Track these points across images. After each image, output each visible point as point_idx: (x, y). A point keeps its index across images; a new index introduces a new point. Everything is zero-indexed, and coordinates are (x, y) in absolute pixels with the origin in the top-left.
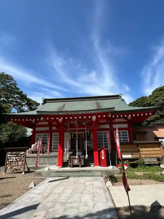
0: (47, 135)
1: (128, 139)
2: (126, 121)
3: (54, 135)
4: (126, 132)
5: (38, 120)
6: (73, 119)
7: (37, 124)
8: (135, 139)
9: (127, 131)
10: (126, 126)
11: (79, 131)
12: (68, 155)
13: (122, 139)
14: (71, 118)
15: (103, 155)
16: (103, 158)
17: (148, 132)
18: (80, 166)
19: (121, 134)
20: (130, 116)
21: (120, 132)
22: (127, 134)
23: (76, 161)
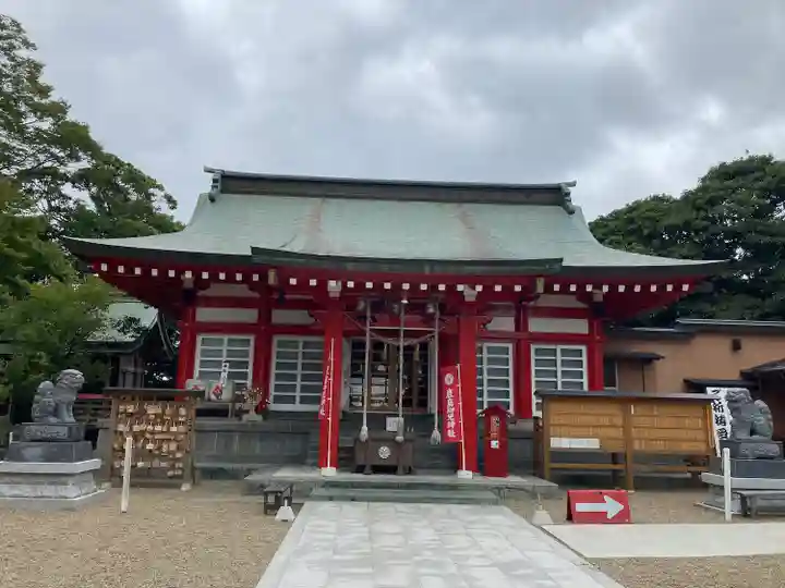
0: (249, 340)
1: (585, 380)
3: (281, 344)
4: (581, 351)
5: (205, 276)
8: (611, 383)
9: (584, 348)
10: (580, 326)
11: (408, 334)
12: (365, 428)
13: (560, 380)
14: (387, 286)
15: (494, 435)
16: (495, 444)
17: (663, 357)
18: (400, 470)
19: (559, 358)
20: (606, 289)
21: (555, 350)
22: (584, 359)
23: (385, 452)
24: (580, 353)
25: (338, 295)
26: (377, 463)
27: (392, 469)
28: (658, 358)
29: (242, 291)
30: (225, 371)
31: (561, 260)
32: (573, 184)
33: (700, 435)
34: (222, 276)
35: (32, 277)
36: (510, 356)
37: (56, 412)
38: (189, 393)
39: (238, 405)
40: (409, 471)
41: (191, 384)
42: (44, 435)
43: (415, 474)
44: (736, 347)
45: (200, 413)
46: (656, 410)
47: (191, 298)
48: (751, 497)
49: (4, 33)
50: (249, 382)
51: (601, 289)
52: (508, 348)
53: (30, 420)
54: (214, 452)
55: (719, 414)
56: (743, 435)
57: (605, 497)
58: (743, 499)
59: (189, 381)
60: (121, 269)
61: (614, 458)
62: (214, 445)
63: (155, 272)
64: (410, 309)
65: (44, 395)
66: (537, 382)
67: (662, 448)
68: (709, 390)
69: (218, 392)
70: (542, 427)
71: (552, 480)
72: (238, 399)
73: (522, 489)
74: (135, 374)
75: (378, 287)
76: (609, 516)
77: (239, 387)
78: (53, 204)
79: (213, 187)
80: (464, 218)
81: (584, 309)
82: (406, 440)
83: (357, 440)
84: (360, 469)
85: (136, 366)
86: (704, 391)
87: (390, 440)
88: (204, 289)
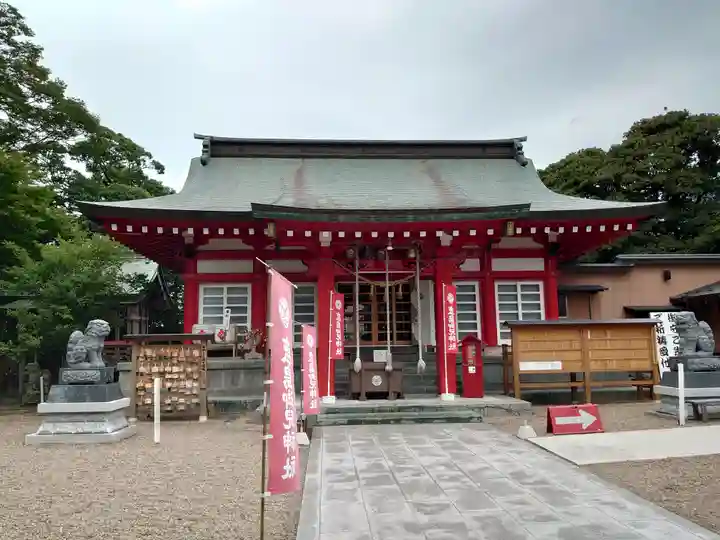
0: (246, 288)
1: (542, 311)
2: (539, 246)
4: (537, 286)
5: (206, 231)
7: (201, 248)
8: (562, 313)
9: (541, 284)
10: (537, 265)
11: (393, 277)
12: (358, 360)
13: (520, 312)
14: (375, 235)
15: (471, 361)
16: (472, 370)
17: (606, 289)
18: (391, 395)
19: (519, 293)
20: (561, 230)
21: (515, 286)
22: (541, 293)
23: (377, 381)
24: (537, 288)
25: (328, 244)
26: (371, 390)
27: (383, 395)
28: (602, 289)
29: (238, 245)
30: (227, 316)
31: (528, 206)
32: (524, 139)
33: (645, 354)
34: (221, 232)
35: (44, 239)
36: (477, 293)
37: (88, 359)
38: (197, 337)
39: (240, 345)
40: (399, 396)
41: (197, 329)
42: (79, 379)
43: (403, 398)
44: (667, 277)
45: (212, 354)
46: (609, 334)
47: (192, 253)
48: (701, 404)
49: (3, 19)
50: (248, 325)
51: (557, 230)
52: (474, 286)
53: (66, 365)
54: (223, 388)
55: (660, 335)
56: (689, 352)
57: (580, 411)
58: (695, 406)
59: (195, 326)
60: (130, 229)
61: (573, 377)
62: (223, 382)
63: (160, 230)
64: (394, 254)
65: (75, 343)
66: (500, 314)
67: (615, 367)
68: (652, 314)
69: (223, 334)
70: (511, 353)
71: (525, 397)
72: (239, 340)
73: (501, 408)
74: (140, 322)
75: (366, 235)
76: (584, 427)
77: (241, 329)
78: (56, 174)
79: (203, 152)
80: (431, 172)
81: (541, 249)
82: (394, 370)
83: (352, 370)
84: (356, 396)
85: (140, 315)
86: (648, 316)
87: (380, 369)
88: (203, 244)
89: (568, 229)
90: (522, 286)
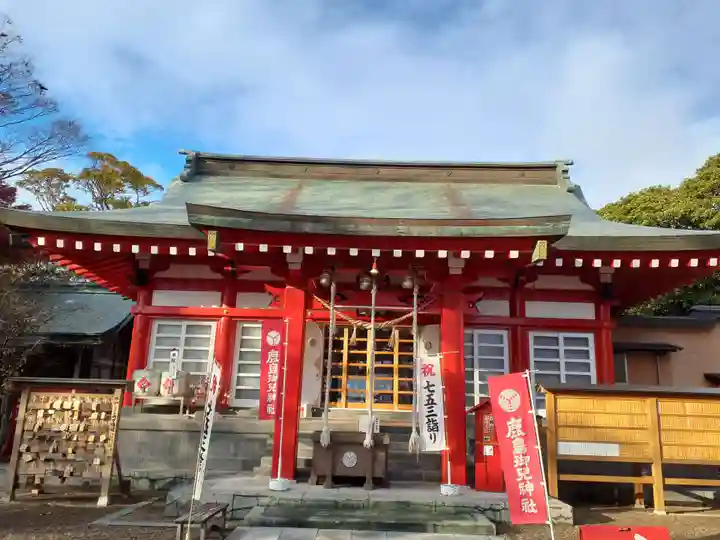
0: (210, 327)
1: (593, 373)
2: (588, 287)
3: (245, 331)
4: (586, 339)
6: (365, 260)
7: (160, 275)
9: (590, 337)
10: (585, 311)
11: (381, 316)
12: (326, 429)
13: (563, 373)
14: (354, 252)
16: (488, 449)
17: (681, 349)
18: (369, 481)
19: (562, 348)
20: (617, 263)
21: (557, 339)
22: (591, 348)
23: (350, 459)
24: (585, 342)
25: (300, 267)
26: (339, 473)
27: (358, 482)
28: (674, 349)
30: (173, 361)
32: (571, 163)
34: (173, 251)
36: (505, 345)
40: (381, 484)
41: (138, 376)
51: (612, 264)
52: (502, 336)
60: (61, 244)
63: (98, 247)
66: (536, 374)
75: (343, 253)
79: (186, 167)
80: (452, 196)
81: (590, 291)
82: (375, 445)
87: (357, 445)
89: (626, 263)
90: (565, 339)
